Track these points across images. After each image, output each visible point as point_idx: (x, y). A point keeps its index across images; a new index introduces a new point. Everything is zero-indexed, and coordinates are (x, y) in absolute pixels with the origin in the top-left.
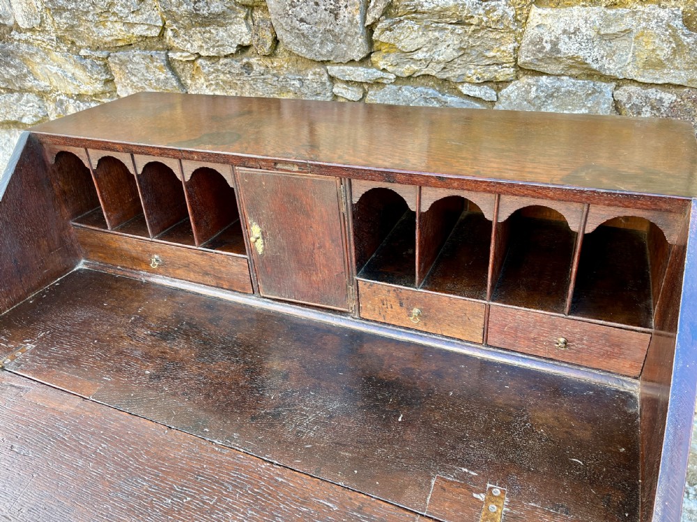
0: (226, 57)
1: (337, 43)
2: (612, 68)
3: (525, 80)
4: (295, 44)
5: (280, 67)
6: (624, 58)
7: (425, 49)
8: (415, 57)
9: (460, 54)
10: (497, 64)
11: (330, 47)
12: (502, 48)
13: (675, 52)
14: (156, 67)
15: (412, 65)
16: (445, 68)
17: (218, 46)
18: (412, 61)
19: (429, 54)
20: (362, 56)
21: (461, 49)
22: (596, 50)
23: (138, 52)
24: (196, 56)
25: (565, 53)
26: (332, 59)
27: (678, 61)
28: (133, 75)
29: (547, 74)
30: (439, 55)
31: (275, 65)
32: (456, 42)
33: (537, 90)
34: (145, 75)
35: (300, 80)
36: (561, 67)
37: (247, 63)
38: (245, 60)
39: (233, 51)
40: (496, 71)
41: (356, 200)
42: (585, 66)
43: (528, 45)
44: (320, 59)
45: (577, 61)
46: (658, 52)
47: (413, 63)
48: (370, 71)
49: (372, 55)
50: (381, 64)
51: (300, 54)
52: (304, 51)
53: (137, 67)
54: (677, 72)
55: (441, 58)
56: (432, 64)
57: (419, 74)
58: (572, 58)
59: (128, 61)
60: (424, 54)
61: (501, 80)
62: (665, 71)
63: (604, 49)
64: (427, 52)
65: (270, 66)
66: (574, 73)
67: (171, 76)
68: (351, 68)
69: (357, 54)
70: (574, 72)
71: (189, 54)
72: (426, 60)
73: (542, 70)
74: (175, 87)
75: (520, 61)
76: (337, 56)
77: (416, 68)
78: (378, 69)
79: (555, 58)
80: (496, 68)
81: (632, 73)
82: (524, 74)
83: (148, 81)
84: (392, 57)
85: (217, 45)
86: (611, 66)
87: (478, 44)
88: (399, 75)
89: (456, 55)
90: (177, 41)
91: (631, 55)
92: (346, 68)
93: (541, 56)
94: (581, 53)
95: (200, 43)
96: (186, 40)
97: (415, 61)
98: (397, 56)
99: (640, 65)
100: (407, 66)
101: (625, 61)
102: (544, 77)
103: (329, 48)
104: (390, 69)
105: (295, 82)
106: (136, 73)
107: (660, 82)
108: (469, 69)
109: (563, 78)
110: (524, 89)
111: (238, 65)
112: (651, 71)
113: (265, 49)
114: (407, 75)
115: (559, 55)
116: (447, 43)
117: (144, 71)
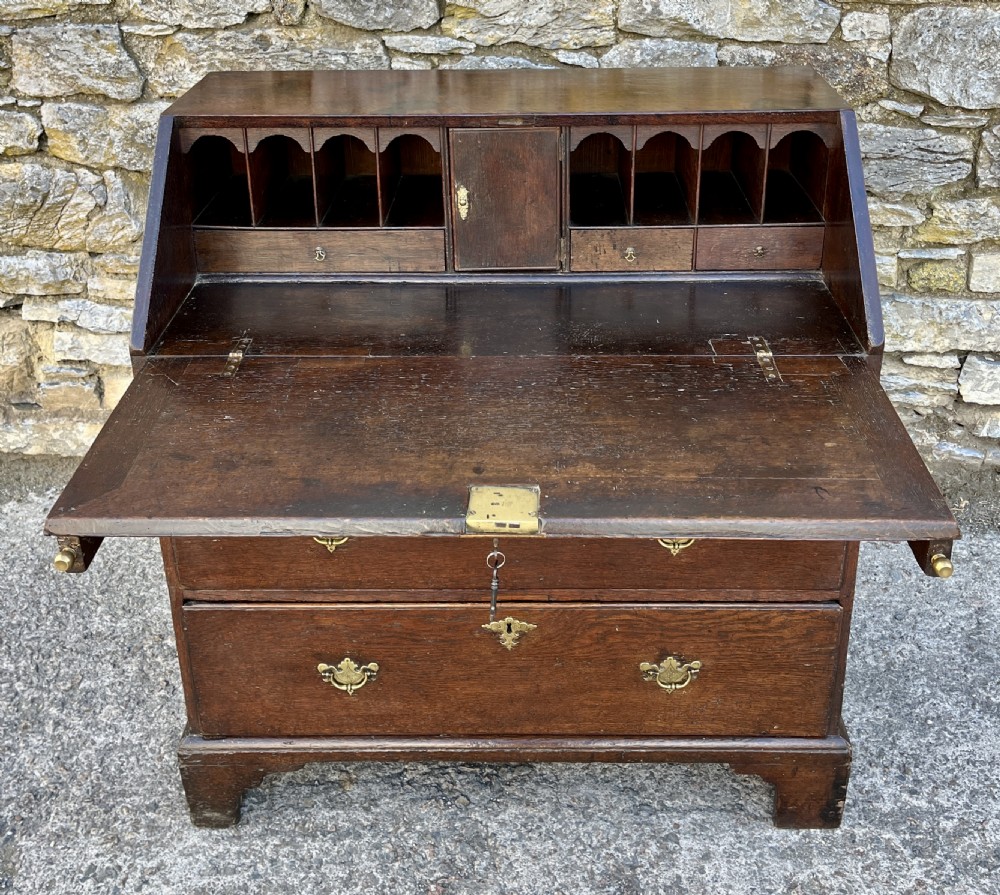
0: (226, 28)
1: (399, 8)
2: (712, 28)
3: (626, 44)
4: (339, 10)
5: (311, 39)
6: (723, 18)
7: (513, 13)
8: (501, 22)
9: (554, 17)
10: (595, 28)
11: (389, 12)
12: (601, 11)
13: (769, 10)
14: (102, 46)
15: (498, 32)
16: (536, 34)
17: (217, 15)
18: (496, 27)
19: (518, 18)
20: (432, 23)
21: (555, 12)
22: (696, 10)
23: (71, 26)
24: (175, 29)
25: (667, 15)
26: (390, 27)
27: (773, 18)
28: (59, 59)
29: (650, 37)
30: (530, 20)
31: (303, 36)
32: (549, 5)
33: (641, 54)
34: (82, 58)
35: (344, 54)
36: (664, 28)
37: (261, 36)
38: (258, 32)
39: (240, 20)
40: (595, 35)
41: (573, 148)
42: (687, 27)
43: (628, 7)
44: (372, 28)
45: (680, 23)
46: (755, 11)
47: (498, 29)
48: (442, 40)
49: (443, 21)
50: (457, 31)
51: (345, 23)
52: (351, 18)
53: (67, 48)
54: (774, 29)
55: (533, 23)
56: (523, 29)
57: (506, 41)
58: (675, 19)
59: (52, 39)
60: (512, 19)
61: (601, 44)
62: (763, 29)
63: (704, 9)
64: (515, 16)
65: (295, 38)
66: (676, 35)
67: (128, 58)
68: (417, 37)
69: (426, 21)
70: (676, 33)
71: (165, 26)
72: (514, 26)
73: (644, 32)
74: (133, 73)
75: (621, 25)
76: (398, 23)
77: (502, 35)
78: (453, 37)
79: (657, 20)
80: (595, 32)
81: (732, 33)
82: (625, 38)
83: (85, 67)
84: (471, 23)
85: (216, 12)
86: (712, 27)
87: (574, 6)
88: (480, 43)
89: (550, 18)
90: (146, 9)
91: (729, 15)
92: (410, 37)
93: (642, 17)
94: (683, 15)
95: (186, 11)
96: (161, 8)
97: (501, 27)
98: (477, 22)
99: (739, 24)
100: (491, 33)
101: (724, 21)
102: (647, 40)
103: (388, 15)
104: (469, 37)
105: (337, 58)
106: (64, 57)
107: (759, 40)
108: (565, 34)
109: (667, 40)
110: (626, 53)
111: (247, 38)
112: (749, 29)
113: (294, 17)
114: (491, 43)
115: (661, 17)
116: (539, 6)
117: (80, 54)
